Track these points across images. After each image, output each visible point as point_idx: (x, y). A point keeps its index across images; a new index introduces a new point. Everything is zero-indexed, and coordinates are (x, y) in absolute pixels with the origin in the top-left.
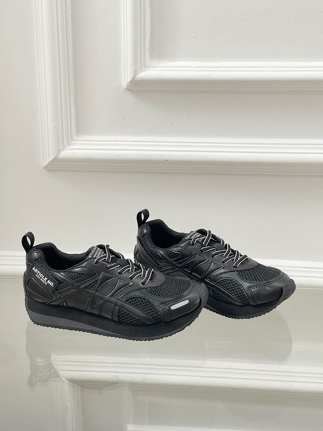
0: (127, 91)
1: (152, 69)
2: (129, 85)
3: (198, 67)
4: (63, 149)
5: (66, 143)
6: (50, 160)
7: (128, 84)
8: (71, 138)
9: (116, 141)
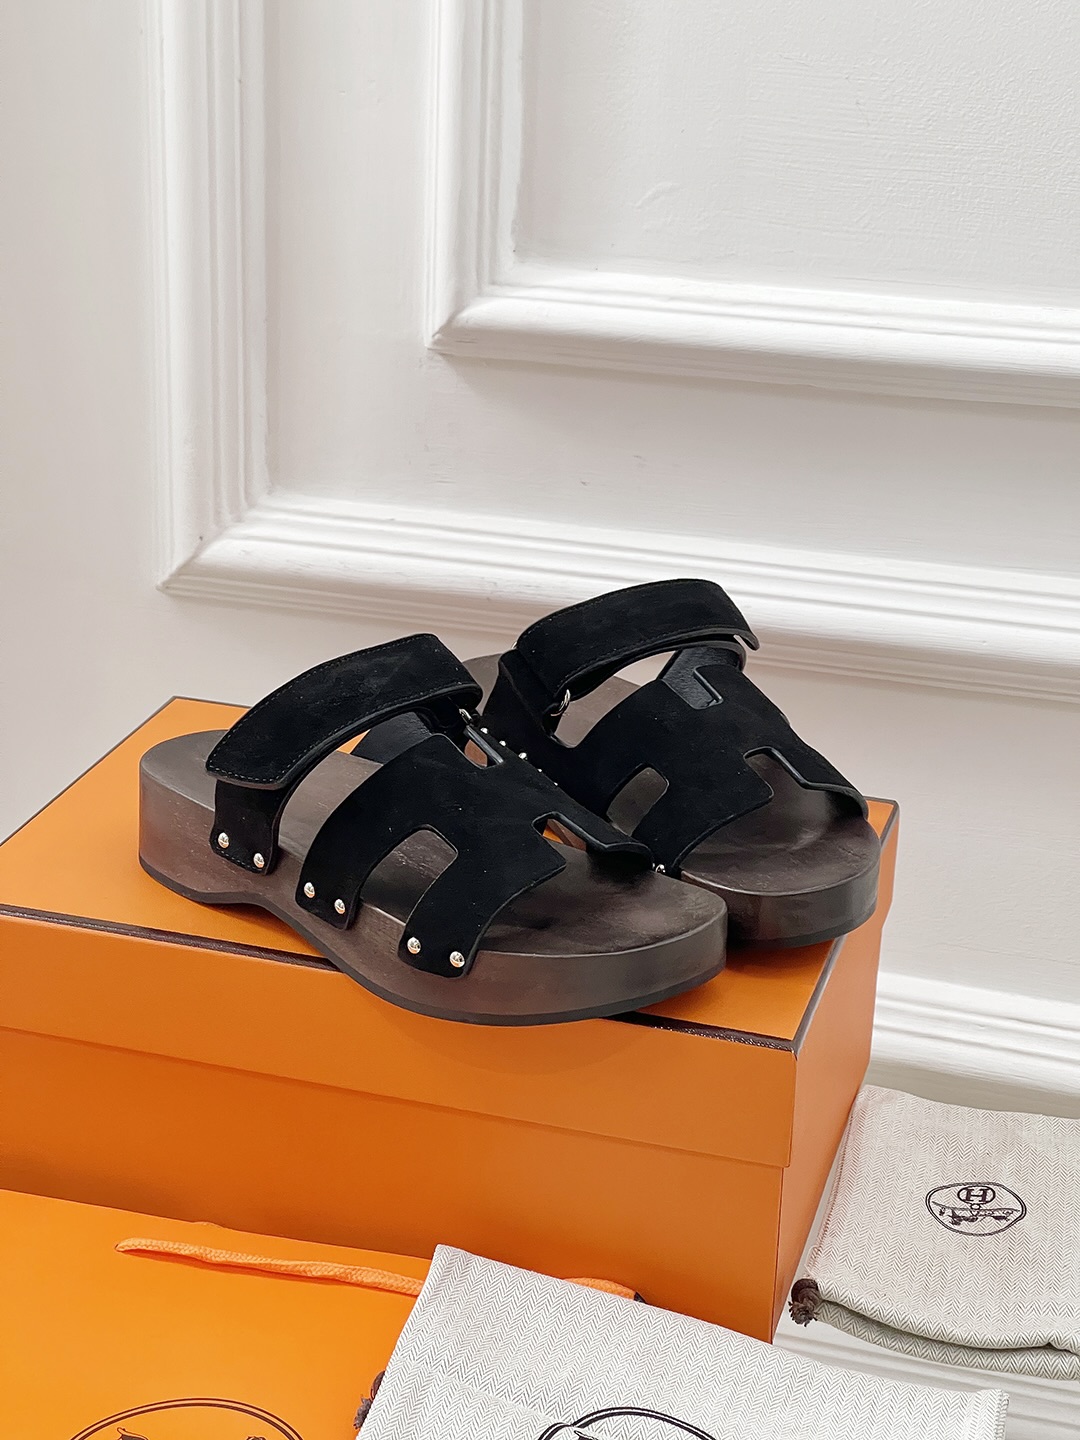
0: (440, 358)
1: (515, 294)
2: (439, 340)
3: (672, 298)
4: (218, 536)
5: (227, 517)
6: (174, 568)
7: (433, 336)
8: (247, 498)
9: (392, 522)
